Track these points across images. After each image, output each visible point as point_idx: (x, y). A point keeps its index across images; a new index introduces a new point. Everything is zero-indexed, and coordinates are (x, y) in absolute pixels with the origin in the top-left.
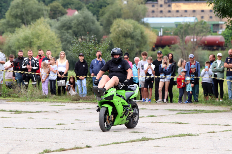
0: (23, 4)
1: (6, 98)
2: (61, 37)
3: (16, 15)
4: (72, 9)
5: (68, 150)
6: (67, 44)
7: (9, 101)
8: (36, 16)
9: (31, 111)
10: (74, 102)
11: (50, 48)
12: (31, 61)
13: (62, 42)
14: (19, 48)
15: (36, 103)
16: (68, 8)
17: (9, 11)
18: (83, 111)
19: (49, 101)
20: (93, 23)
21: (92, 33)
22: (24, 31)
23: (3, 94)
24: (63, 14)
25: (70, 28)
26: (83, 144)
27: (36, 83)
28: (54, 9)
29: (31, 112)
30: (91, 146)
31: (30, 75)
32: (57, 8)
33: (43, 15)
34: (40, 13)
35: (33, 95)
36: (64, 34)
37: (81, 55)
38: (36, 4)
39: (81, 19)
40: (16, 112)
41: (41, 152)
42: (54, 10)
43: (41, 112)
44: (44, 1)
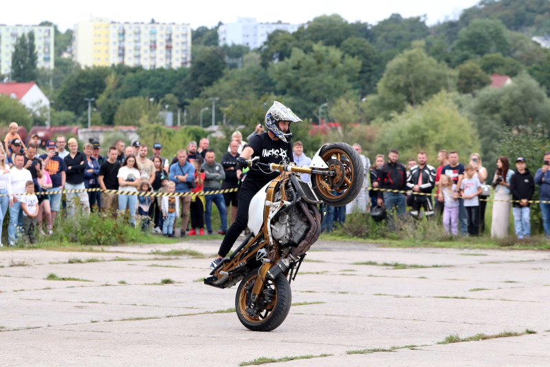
0: (409, 65)
1: (378, 241)
2: (480, 128)
3: (396, 86)
4: (500, 75)
5: (492, 337)
6: (490, 141)
7: (383, 246)
8: (432, 88)
9: (424, 264)
10: (503, 248)
11: (458, 147)
13: (482, 136)
14: (401, 148)
15: (433, 250)
16: (493, 73)
17: (382, 80)
18: (521, 265)
19: (456, 246)
20: (540, 99)
21: (537, 119)
22: (409, 117)
23: (373, 233)
24: (483, 84)
25: (496, 109)
26: (520, 328)
27: (432, 213)
28: (468, 75)
29: (422, 267)
30: (535, 330)
31: (421, 198)
32: (473, 73)
33: (447, 87)
34: (441, 82)
35: (428, 236)
36: (486, 121)
37: (520, 161)
38: (433, 65)
39: (517, 93)
40: (396, 266)
41: (441, 341)
42: (466, 78)
43: (441, 266)
44: (448, 61)
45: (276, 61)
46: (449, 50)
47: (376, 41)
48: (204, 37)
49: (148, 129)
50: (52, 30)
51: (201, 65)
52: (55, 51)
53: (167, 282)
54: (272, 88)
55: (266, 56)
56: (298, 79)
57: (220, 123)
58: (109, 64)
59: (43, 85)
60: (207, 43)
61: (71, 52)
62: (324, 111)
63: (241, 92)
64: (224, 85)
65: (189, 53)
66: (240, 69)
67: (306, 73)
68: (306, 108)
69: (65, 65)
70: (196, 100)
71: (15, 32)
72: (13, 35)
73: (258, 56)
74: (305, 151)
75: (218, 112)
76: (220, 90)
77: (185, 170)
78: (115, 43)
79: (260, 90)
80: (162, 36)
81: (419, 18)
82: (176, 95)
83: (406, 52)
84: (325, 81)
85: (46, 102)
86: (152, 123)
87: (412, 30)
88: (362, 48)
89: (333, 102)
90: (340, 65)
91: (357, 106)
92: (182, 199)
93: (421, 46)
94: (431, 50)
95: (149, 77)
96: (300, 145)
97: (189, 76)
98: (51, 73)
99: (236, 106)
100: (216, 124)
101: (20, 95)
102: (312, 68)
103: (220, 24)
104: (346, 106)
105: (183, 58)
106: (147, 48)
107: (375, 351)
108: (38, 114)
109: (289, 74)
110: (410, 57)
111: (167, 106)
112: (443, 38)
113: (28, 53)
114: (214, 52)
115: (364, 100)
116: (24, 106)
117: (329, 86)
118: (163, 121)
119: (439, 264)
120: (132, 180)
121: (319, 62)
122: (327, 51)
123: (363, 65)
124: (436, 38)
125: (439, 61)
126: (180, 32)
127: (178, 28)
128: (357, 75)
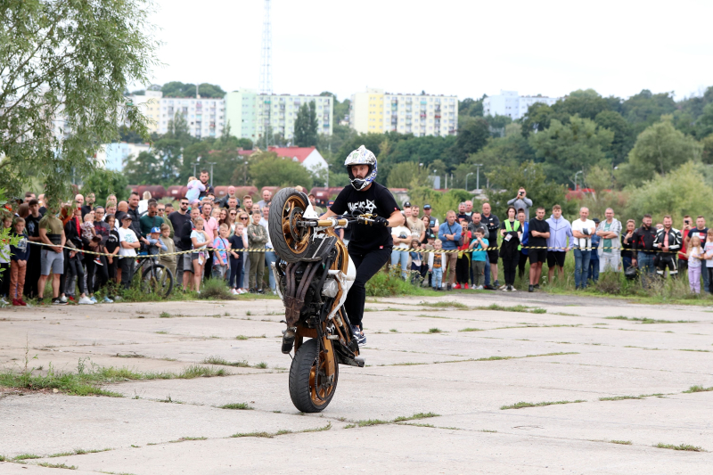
0: (658, 137)
1: (628, 298)
3: (645, 156)
7: (633, 302)
8: (679, 159)
12: (669, 234)
15: (678, 307)
17: (633, 150)
19: (700, 303)
22: (658, 184)
23: (623, 290)
27: (676, 272)
28: (711, 147)
29: (669, 322)
31: (666, 258)
33: (692, 157)
34: (687, 153)
35: (674, 293)
38: (680, 138)
40: (645, 321)
41: (686, 390)
42: (710, 150)
43: (686, 322)
44: (694, 134)
45: (536, 131)
46: (694, 124)
47: (627, 115)
48: (470, 108)
49: (417, 191)
50: (331, 99)
51: (467, 133)
52: (334, 119)
53: (435, 331)
54: (532, 155)
55: (526, 127)
56: (556, 147)
57: (483, 186)
58: (383, 131)
59: (322, 150)
60: (472, 114)
61: (348, 120)
62: (579, 178)
63: (503, 159)
64: (488, 152)
65: (456, 122)
66: (502, 138)
67: (564, 143)
68: (563, 175)
69: (343, 131)
70: (462, 165)
71: (298, 101)
72: (296, 104)
73: (520, 126)
74: (562, 214)
75: (482, 176)
76: (484, 157)
77: (453, 229)
78: (388, 112)
79: (521, 157)
80: (431, 106)
81: (667, 94)
82: (444, 160)
83: (656, 125)
84: (581, 150)
85: (325, 165)
86: (421, 186)
87: (661, 105)
88: (615, 121)
89: (588, 169)
90: (595, 136)
91: (611, 174)
92: (449, 256)
93: (669, 120)
94: (678, 124)
95: (419, 144)
96: (558, 208)
97: (456, 143)
98: (330, 139)
99: (499, 171)
100: (480, 188)
101: (302, 158)
102: (569, 138)
103: (485, 96)
104: (600, 173)
105: (450, 127)
106: (418, 117)
107: (625, 398)
108: (318, 176)
109: (548, 143)
110: (659, 130)
111: (435, 171)
112: (689, 113)
113: (309, 121)
114: (479, 122)
115: (616, 168)
116: (305, 168)
117: (584, 155)
118: (431, 184)
119: (684, 320)
120: (405, 238)
121: (575, 133)
122: (583, 123)
123: (616, 137)
124: (683, 112)
125: (686, 134)
126: (448, 103)
127: (446, 99)
128: (611, 145)
